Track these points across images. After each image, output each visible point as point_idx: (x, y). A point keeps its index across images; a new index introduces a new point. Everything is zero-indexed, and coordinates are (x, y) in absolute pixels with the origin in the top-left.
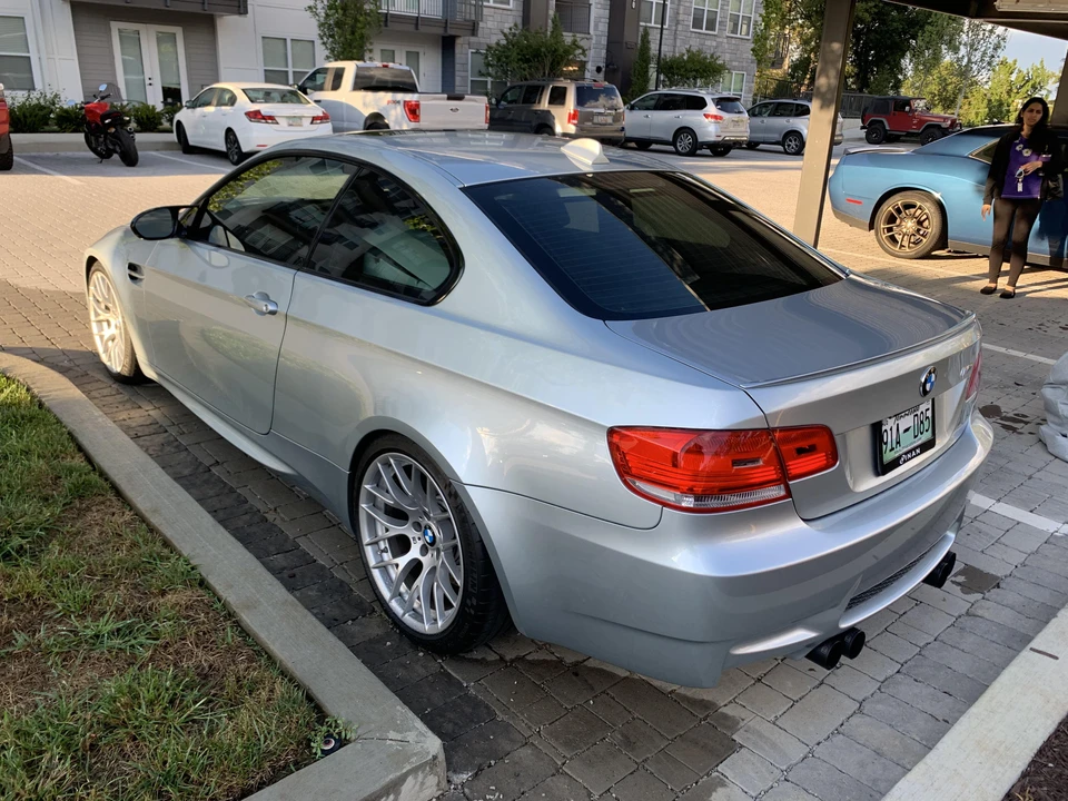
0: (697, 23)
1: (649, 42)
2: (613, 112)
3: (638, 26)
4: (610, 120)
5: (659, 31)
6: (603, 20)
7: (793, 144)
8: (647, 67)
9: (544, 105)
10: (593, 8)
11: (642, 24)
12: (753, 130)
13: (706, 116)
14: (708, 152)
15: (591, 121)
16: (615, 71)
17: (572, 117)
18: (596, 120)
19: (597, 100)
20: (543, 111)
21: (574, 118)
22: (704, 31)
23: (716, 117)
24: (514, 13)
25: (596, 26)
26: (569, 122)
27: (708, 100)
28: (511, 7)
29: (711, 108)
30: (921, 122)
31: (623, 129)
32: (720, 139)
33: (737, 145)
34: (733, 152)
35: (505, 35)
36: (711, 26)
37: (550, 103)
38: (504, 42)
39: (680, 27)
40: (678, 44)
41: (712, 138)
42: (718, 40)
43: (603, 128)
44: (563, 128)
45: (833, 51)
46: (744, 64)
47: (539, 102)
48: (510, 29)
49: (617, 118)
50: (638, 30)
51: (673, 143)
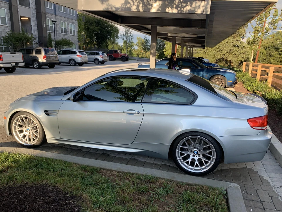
0: (62, 31)
1: (51, 36)
2: (55, 56)
3: (47, 32)
4: (54, 58)
5: (54, 34)
6: (36, 30)
7: (97, 62)
8: (52, 43)
9: (34, 54)
10: (32, 26)
11: (47, 31)
12: (89, 59)
13: (77, 56)
14: (78, 65)
15: (50, 58)
16: (42, 44)
17: (44, 58)
18: (51, 58)
19: (49, 52)
20: (34, 56)
21: (45, 58)
22: (64, 33)
23: (80, 56)
24: (8, 27)
25: (34, 32)
26: (43, 59)
27: (77, 51)
28: (7, 25)
29: (78, 54)
30: (121, 56)
31: (58, 60)
32: (82, 61)
33: (86, 63)
34: (84, 65)
35: (8, 34)
36: (65, 32)
37: (36, 54)
38: (8, 36)
39: (58, 32)
40: (58, 37)
41: (80, 61)
42: (68, 36)
43: (53, 60)
44: (42, 60)
45: (154, 45)
46: (75, 42)
47: (32, 53)
48: (9, 32)
49: (56, 57)
50: (47, 33)
51: (69, 63)
